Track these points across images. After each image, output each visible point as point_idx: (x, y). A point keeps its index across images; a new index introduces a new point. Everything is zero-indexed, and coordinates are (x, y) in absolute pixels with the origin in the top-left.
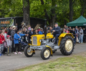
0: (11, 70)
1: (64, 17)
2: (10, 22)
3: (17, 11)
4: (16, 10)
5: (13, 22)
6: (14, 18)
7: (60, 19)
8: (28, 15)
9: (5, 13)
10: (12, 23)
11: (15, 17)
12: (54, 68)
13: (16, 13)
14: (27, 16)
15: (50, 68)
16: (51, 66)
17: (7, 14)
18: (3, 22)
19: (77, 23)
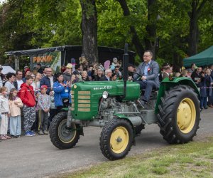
0: (54, 176)
1: (173, 48)
2: (54, 59)
3: (68, 34)
4: (66, 32)
5: (60, 58)
6: (62, 49)
7: (164, 51)
8: (93, 39)
9: (43, 38)
10: (58, 59)
11: (64, 47)
12: (166, 172)
13: (65, 39)
14: (91, 42)
15: (155, 172)
16: (158, 168)
17: (47, 41)
18: (39, 57)
19: (208, 58)
